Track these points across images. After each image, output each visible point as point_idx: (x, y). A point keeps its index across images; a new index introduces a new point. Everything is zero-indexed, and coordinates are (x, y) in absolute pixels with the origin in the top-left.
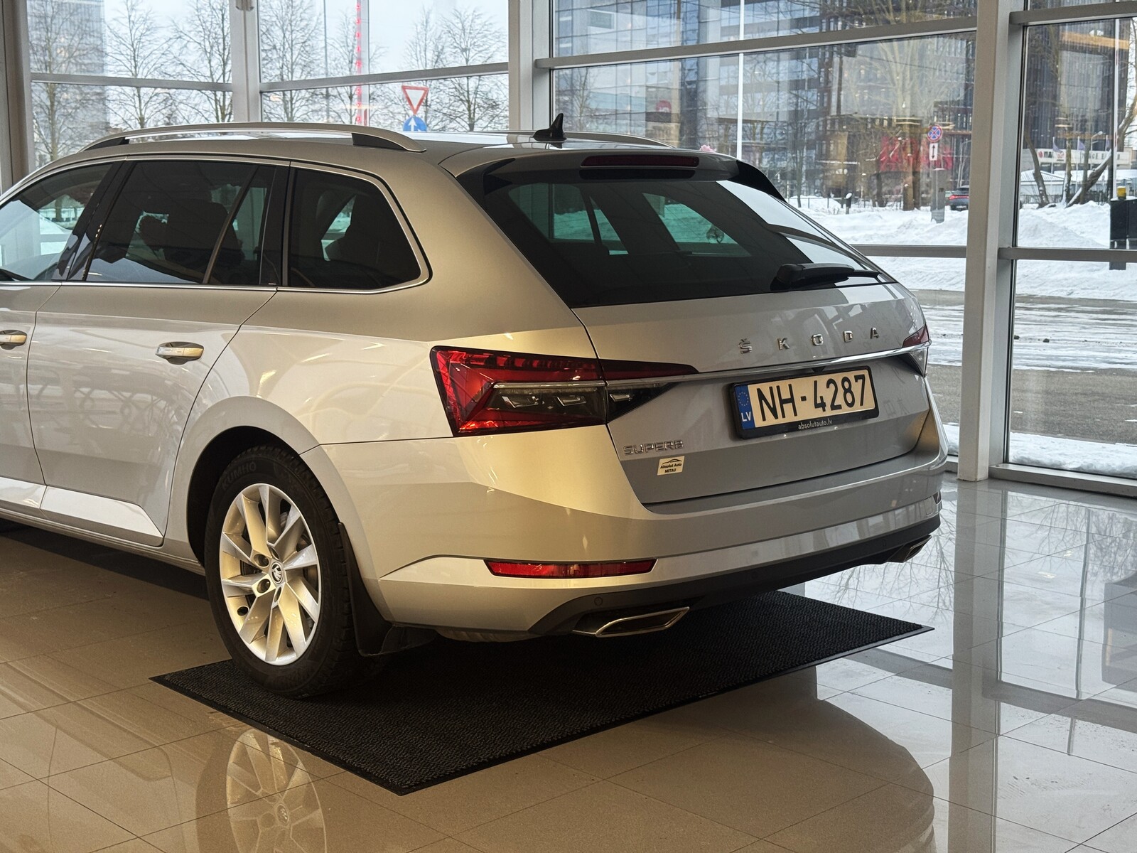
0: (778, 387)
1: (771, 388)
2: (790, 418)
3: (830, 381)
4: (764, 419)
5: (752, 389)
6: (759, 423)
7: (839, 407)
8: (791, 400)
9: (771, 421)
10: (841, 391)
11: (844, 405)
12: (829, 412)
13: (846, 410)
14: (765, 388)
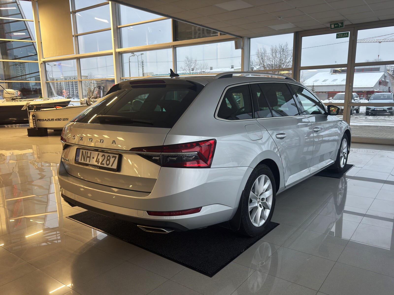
0: (88, 152)
1: (86, 152)
2: (87, 162)
4: (81, 160)
5: (81, 150)
6: (80, 161)
7: (103, 164)
8: (90, 157)
9: (83, 161)
10: (106, 159)
11: (105, 164)
12: (99, 165)
13: (105, 166)
14: (84, 151)
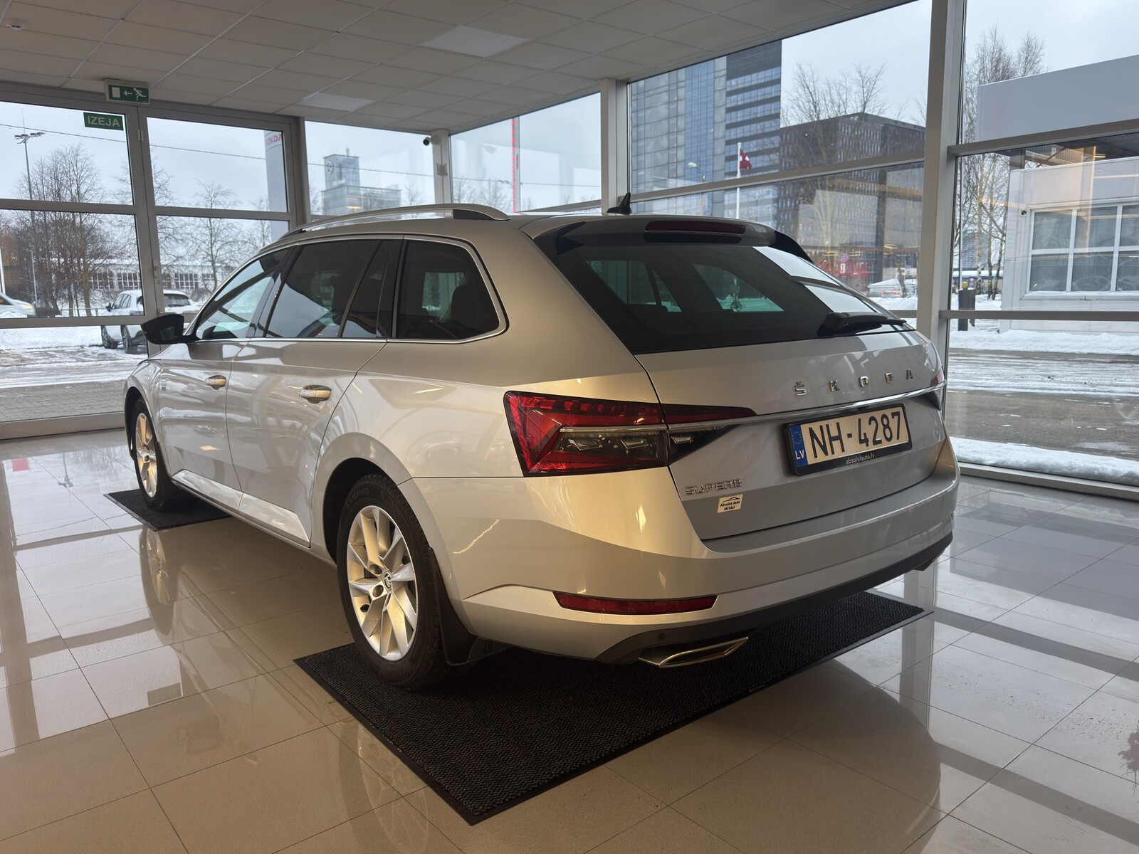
0: (827, 426)
1: (821, 427)
2: (838, 454)
3: (872, 419)
4: (816, 456)
5: (805, 429)
6: (811, 460)
7: (880, 442)
8: (839, 438)
9: (822, 458)
10: (881, 427)
11: (884, 441)
12: (872, 448)
13: (885, 445)
14: (815, 426)
